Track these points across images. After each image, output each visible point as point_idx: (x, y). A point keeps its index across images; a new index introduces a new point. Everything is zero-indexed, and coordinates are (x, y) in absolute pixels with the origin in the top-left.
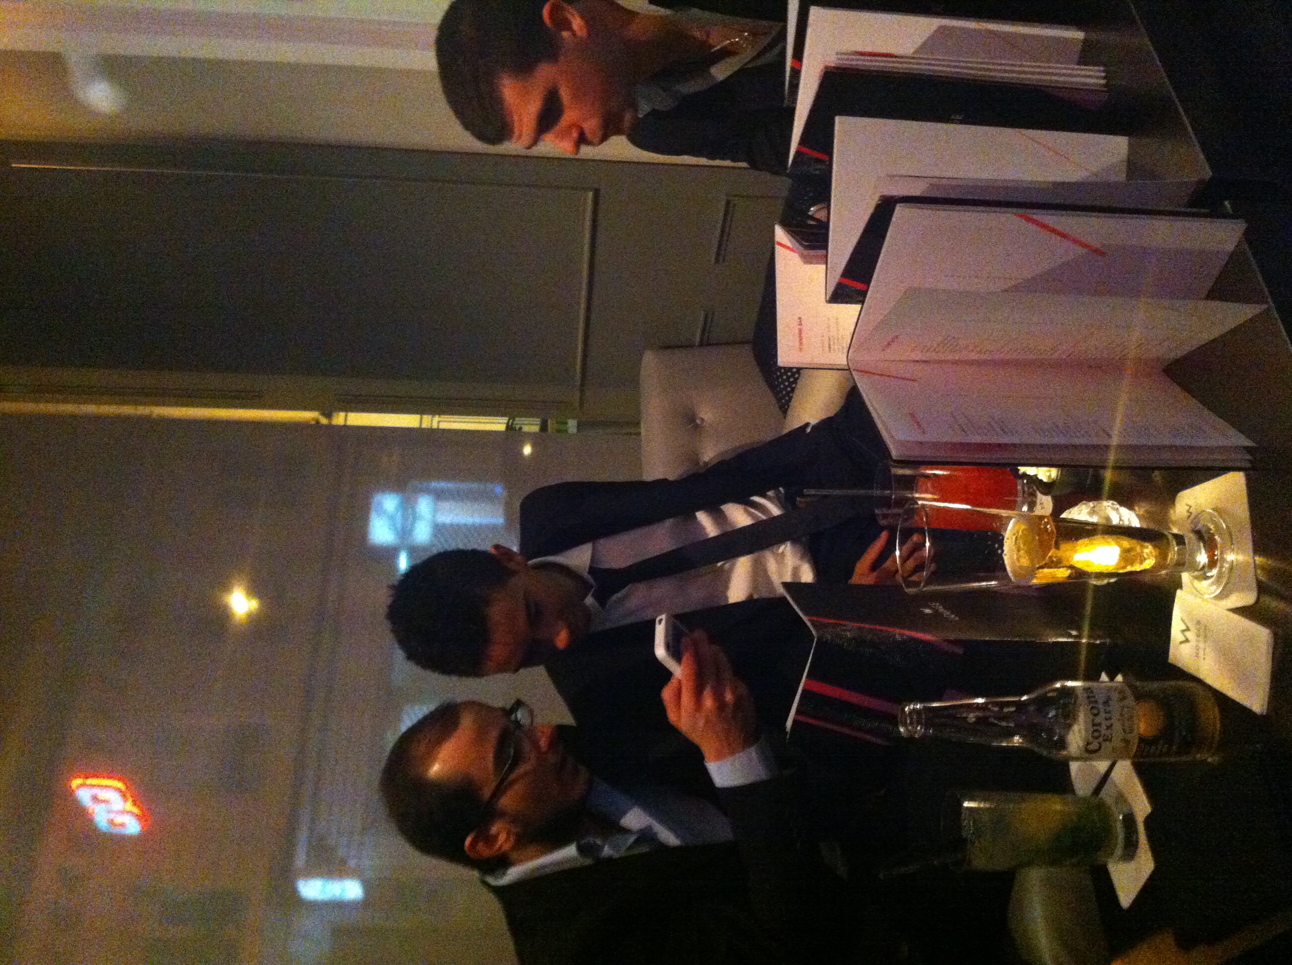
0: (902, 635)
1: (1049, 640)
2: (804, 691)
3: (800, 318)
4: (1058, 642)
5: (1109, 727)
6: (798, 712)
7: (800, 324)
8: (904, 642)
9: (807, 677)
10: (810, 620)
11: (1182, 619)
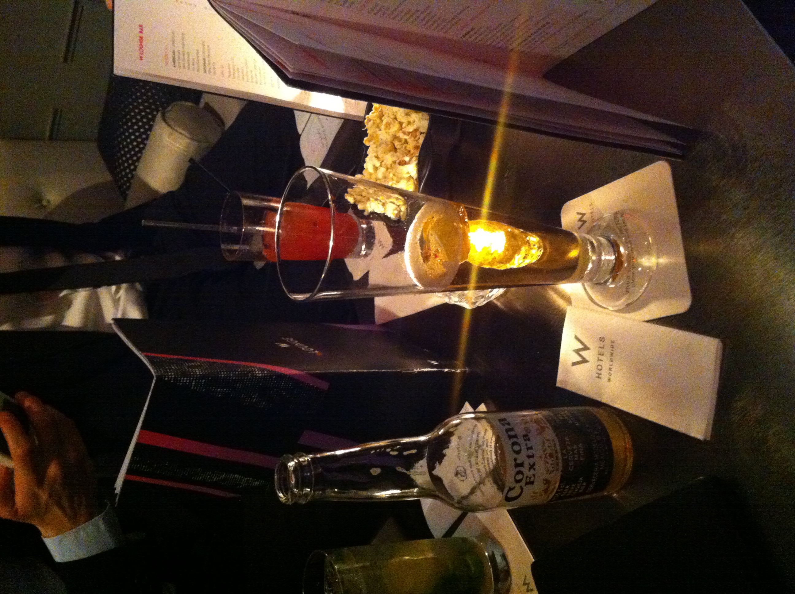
0: (262, 370)
1: (415, 370)
2: (137, 445)
3: (141, 26)
4: (423, 372)
5: (532, 467)
6: (129, 471)
7: (141, 32)
8: (264, 378)
9: (142, 428)
10: (147, 357)
11: (577, 338)
